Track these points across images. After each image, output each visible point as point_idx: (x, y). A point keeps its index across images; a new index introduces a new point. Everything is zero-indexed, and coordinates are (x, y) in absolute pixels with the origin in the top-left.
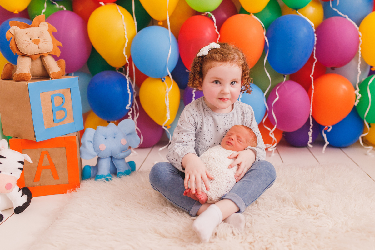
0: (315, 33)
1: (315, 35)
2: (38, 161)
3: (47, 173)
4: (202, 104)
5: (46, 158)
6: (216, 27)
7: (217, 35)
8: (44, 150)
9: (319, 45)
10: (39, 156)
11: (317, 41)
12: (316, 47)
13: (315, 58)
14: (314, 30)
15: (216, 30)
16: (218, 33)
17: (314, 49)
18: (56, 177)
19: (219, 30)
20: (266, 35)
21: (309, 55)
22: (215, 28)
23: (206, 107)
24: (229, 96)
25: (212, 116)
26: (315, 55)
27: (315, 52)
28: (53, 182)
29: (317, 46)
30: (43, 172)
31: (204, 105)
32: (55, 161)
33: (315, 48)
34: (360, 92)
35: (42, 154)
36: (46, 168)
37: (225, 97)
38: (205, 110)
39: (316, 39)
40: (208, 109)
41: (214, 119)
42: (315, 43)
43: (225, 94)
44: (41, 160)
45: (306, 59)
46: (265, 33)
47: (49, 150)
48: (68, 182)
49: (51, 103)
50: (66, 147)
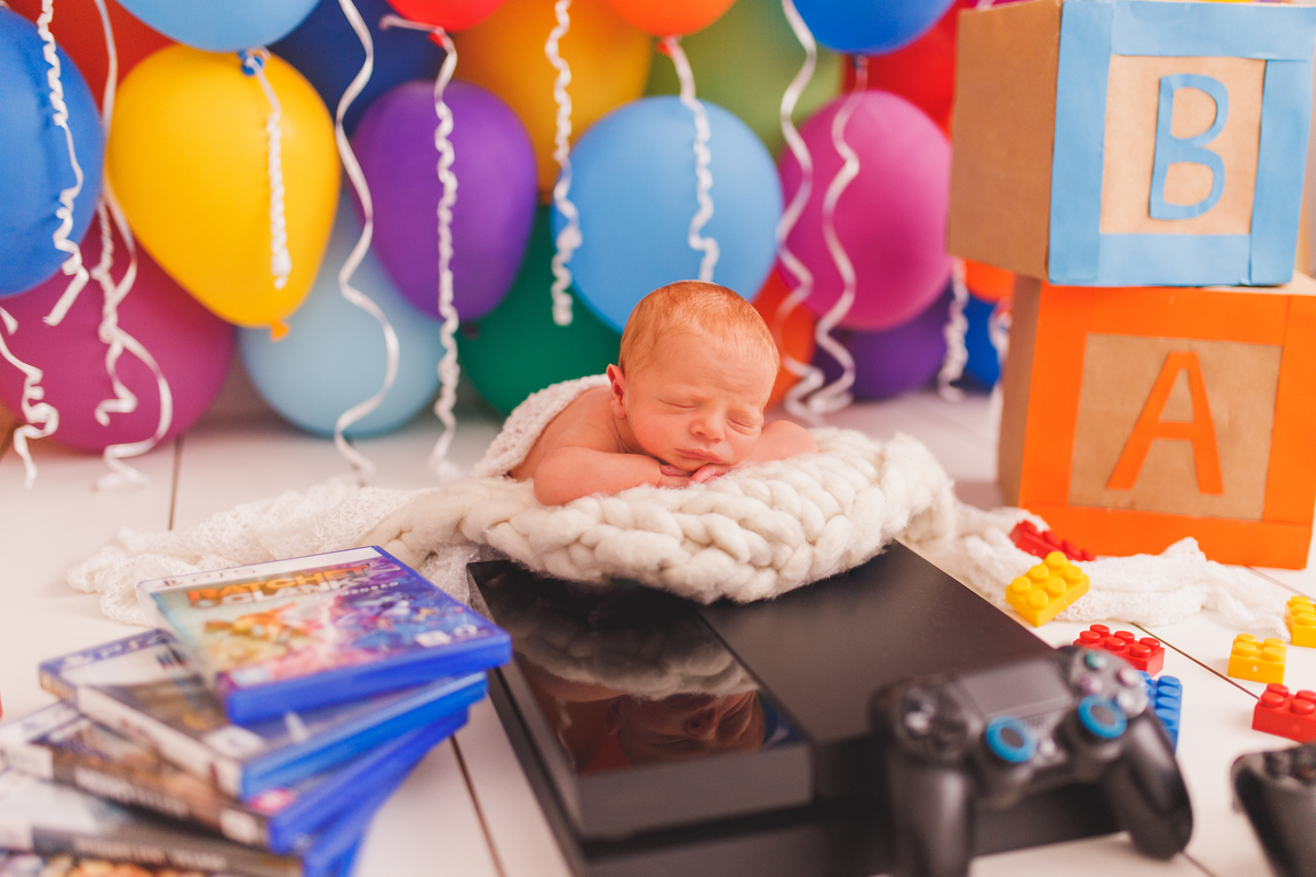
2: (1145, 393)
3: (1171, 459)
5: (1181, 387)
8: (1181, 345)
10: (1152, 372)
18: (1210, 479)
28: (1195, 505)
30: (1159, 447)
32: (1219, 409)
35: (1168, 366)
36: (1173, 431)
44: (1161, 390)
47: (1204, 349)
49: (1154, 115)
50: (1283, 347)
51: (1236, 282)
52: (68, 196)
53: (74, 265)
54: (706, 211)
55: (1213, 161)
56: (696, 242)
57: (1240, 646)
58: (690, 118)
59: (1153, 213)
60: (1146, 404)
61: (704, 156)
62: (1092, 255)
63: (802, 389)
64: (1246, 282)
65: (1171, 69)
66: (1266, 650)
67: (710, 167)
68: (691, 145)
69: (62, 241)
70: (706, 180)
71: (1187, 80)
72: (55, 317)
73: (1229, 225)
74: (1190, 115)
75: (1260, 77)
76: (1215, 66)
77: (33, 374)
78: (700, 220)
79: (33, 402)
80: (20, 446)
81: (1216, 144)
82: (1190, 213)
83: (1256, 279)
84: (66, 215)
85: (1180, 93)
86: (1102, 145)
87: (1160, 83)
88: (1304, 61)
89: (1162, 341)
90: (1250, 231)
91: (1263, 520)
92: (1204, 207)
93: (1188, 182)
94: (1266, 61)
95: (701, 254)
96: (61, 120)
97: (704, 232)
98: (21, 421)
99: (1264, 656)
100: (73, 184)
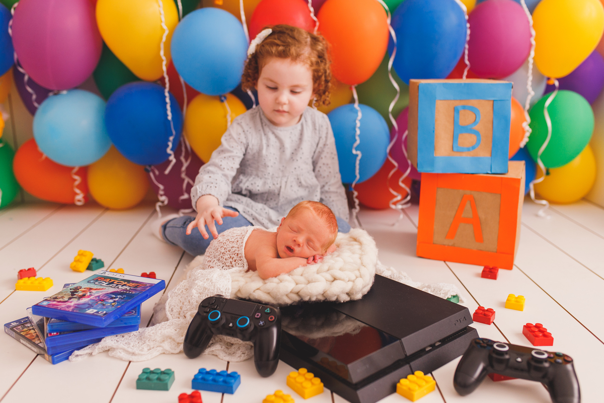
0: (469, 21)
1: (468, 25)
2: (456, 208)
3: (466, 231)
4: (260, 116)
5: (468, 206)
6: (312, 9)
7: (314, 22)
8: (468, 192)
9: (473, 42)
11: (471, 35)
12: (469, 45)
13: (467, 62)
14: (467, 17)
15: (312, 15)
16: (315, 18)
17: (465, 48)
18: (479, 237)
19: (316, 15)
20: (392, 24)
21: (459, 58)
22: (310, 12)
23: (265, 120)
24: (286, 108)
25: (273, 133)
26: (466, 57)
27: (467, 52)
28: (474, 246)
29: (469, 43)
30: (462, 226)
31: (263, 117)
32: (481, 215)
33: (467, 46)
34: (530, 125)
35: (464, 199)
36: (466, 221)
37: (280, 108)
38: (264, 124)
39: (469, 32)
40: (268, 123)
41: (277, 137)
42: (468, 38)
43: (279, 104)
44: (461, 207)
45: (454, 63)
46: (389, 21)
47: (476, 195)
48: (495, 250)
49: (452, 119)
50: (501, 195)
51: (486, 172)
52: (171, 138)
53: (172, 158)
54: (358, 142)
55: (476, 133)
56: (354, 152)
57: (510, 298)
58: (356, 112)
59: (455, 149)
60: (457, 211)
61: (358, 124)
62: (432, 163)
63: (395, 200)
64: (490, 172)
65: (458, 104)
66: (518, 299)
67: (359, 128)
68: (355, 121)
69: (169, 151)
70: (358, 132)
71: (464, 107)
72: (167, 172)
73: (484, 154)
74: (466, 118)
75: (492, 105)
76: (474, 102)
77: (161, 187)
78: (355, 145)
79: (161, 195)
80: (158, 209)
81: (476, 127)
82: (468, 149)
83: (493, 172)
84: (170, 144)
85: (462, 112)
86: (434, 128)
87: (454, 108)
88: (508, 100)
89: (461, 191)
90: (491, 156)
91: (497, 252)
92: (473, 148)
93: (467, 140)
94: (494, 101)
95: (357, 155)
96: (170, 118)
97: (357, 149)
98: (158, 201)
99: (517, 301)
100: (171, 135)
